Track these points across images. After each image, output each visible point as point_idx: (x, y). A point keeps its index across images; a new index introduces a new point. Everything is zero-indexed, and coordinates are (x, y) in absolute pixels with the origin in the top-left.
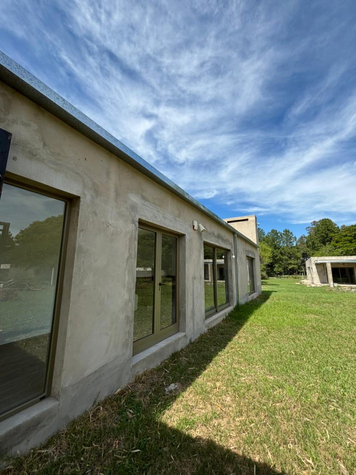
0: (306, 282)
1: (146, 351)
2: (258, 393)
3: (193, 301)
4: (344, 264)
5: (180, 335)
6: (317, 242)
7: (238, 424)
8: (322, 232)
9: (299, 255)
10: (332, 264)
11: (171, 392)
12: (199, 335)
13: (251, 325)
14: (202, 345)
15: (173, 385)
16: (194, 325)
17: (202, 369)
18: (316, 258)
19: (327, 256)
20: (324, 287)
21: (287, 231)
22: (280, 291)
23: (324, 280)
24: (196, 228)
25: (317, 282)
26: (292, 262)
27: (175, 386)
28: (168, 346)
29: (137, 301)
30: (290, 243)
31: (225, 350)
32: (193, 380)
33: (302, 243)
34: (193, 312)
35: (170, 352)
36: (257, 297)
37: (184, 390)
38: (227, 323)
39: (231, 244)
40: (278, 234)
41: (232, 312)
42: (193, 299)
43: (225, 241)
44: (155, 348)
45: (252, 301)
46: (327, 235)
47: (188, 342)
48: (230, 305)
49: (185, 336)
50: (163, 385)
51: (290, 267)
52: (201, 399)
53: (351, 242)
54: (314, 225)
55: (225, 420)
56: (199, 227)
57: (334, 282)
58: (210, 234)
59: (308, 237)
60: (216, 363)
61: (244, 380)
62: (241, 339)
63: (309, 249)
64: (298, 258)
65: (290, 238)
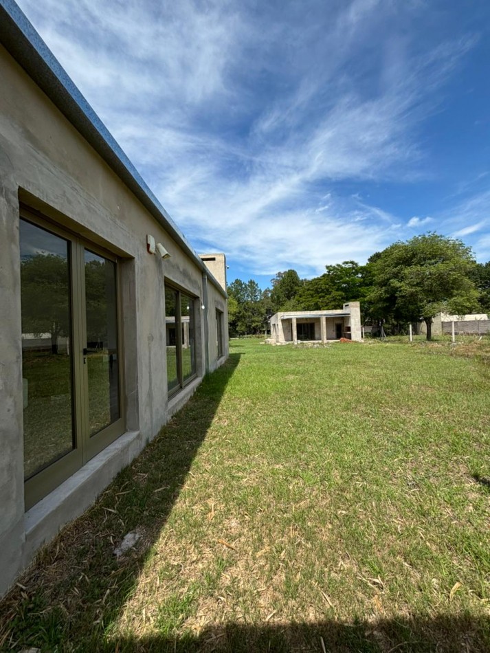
0: (271, 340)
1: (61, 487)
2: (271, 496)
3: (150, 376)
4: (306, 319)
5: (130, 437)
6: (282, 295)
7: (262, 562)
8: (288, 285)
9: (263, 311)
10: (297, 319)
11: (128, 553)
12: (159, 429)
13: (230, 399)
14: (167, 444)
15: (129, 536)
16: (151, 415)
17: (178, 486)
18: (282, 314)
19: (290, 311)
20: (289, 344)
21: (252, 282)
22: (249, 352)
23: (289, 337)
24: (152, 249)
25: (282, 340)
26: (256, 319)
27: (134, 538)
28: (110, 462)
29: (27, 390)
30: (255, 296)
31: (205, 442)
32: (167, 512)
33: (266, 297)
34: (150, 395)
35: (114, 471)
36: (226, 362)
37: (154, 539)
38: (196, 401)
39: (199, 288)
40: (242, 285)
41: (201, 385)
42: (150, 373)
43: (193, 283)
44: (82, 475)
45: (221, 367)
46: (292, 288)
47: (143, 444)
48: (197, 377)
49: (139, 437)
50: (108, 544)
51: (254, 325)
52: (191, 543)
53: (312, 296)
54: (279, 276)
55: (241, 564)
56: (157, 248)
57: (298, 338)
58: (173, 266)
59: (274, 290)
60: (198, 467)
61: (246, 482)
62: (221, 421)
63: (273, 304)
64: (262, 315)
65: (255, 291)
